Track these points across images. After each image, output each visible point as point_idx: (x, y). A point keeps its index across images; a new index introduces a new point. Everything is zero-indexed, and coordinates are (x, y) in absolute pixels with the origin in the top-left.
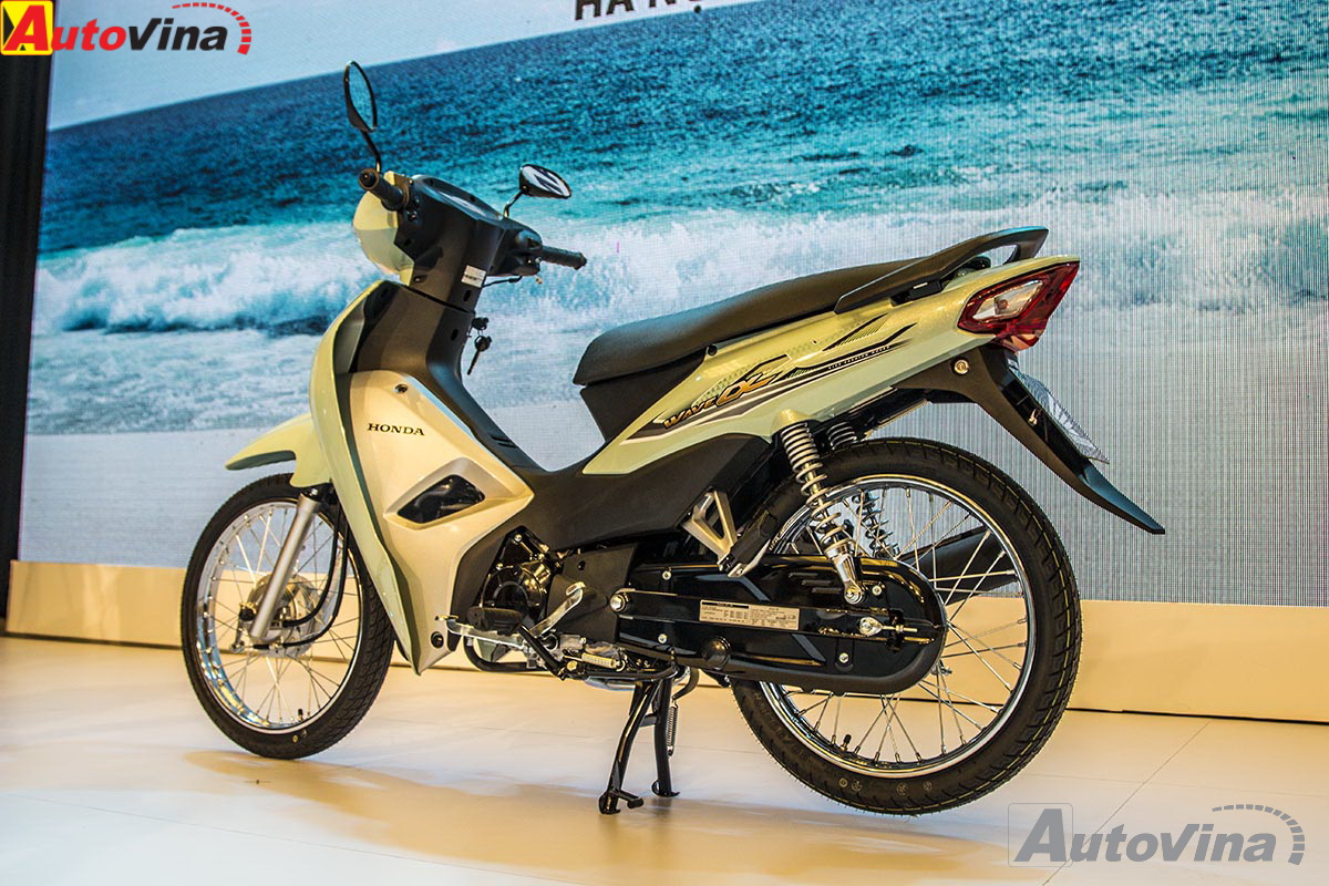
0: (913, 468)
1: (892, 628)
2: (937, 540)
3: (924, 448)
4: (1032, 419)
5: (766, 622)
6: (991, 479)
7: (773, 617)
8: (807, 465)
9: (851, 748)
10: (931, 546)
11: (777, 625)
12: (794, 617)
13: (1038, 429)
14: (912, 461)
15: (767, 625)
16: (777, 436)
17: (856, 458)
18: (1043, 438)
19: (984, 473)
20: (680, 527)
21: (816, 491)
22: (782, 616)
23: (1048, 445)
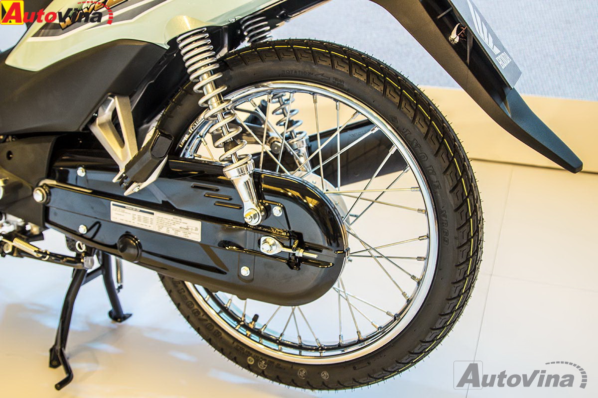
0: (320, 76)
1: (290, 251)
2: (343, 123)
3: (332, 56)
4: (454, 36)
5: (170, 229)
6: (402, 96)
7: (177, 227)
8: (205, 76)
9: (258, 325)
10: (335, 130)
11: (181, 235)
12: (196, 229)
13: (459, 48)
14: (318, 70)
15: (172, 233)
16: (173, 43)
17: (262, 63)
18: (464, 58)
19: (395, 89)
20: (87, 128)
21: (215, 104)
22: (185, 226)
23: (470, 68)
